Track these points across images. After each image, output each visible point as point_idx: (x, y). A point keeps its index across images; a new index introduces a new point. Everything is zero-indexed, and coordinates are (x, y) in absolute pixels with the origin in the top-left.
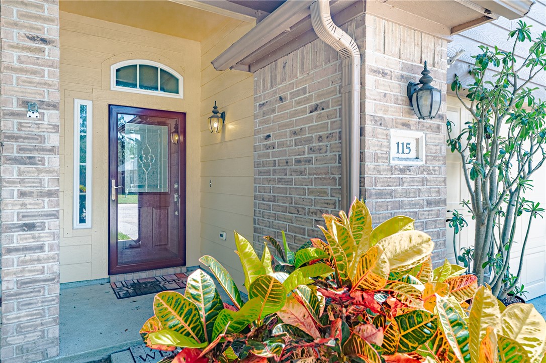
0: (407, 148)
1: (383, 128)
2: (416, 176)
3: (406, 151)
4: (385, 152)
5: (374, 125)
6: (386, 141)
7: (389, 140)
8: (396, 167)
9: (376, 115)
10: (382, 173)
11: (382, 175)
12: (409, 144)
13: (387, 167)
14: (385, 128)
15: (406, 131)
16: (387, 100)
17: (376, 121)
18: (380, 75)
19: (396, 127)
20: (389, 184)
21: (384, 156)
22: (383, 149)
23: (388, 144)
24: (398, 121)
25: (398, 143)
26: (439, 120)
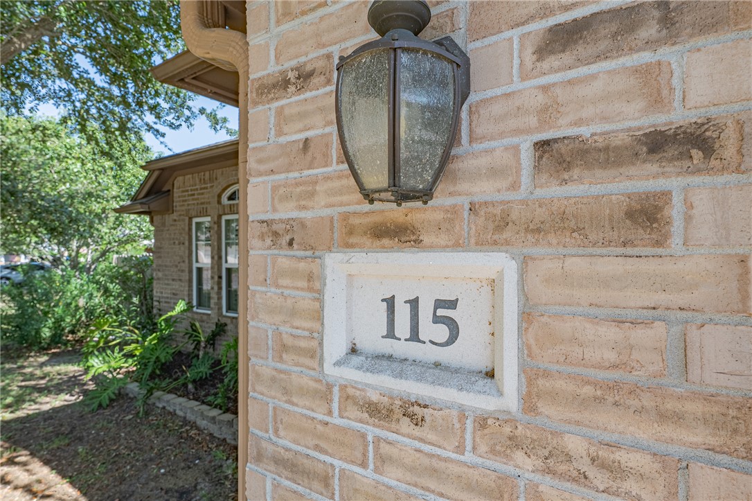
0: (437, 320)
1: (301, 253)
2: (453, 456)
3: (432, 331)
4: (306, 333)
5: (269, 248)
6: (309, 295)
7: (320, 292)
8: (351, 391)
9: (276, 216)
10: (295, 400)
11: (297, 405)
12: (452, 304)
13: (312, 384)
14: (309, 253)
15: (396, 255)
16: (314, 158)
17: (276, 234)
18: (292, 89)
19: (349, 246)
20: (323, 444)
21: (303, 344)
22: (297, 323)
23: (317, 304)
24: (356, 221)
25: (390, 303)
26: (653, 168)
